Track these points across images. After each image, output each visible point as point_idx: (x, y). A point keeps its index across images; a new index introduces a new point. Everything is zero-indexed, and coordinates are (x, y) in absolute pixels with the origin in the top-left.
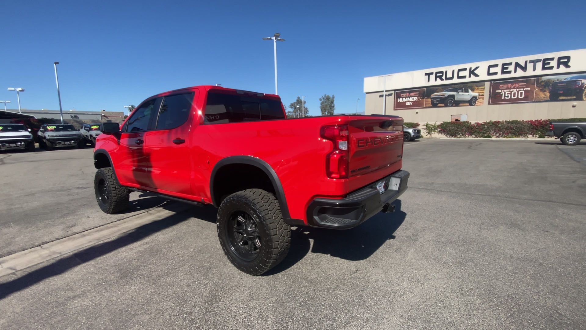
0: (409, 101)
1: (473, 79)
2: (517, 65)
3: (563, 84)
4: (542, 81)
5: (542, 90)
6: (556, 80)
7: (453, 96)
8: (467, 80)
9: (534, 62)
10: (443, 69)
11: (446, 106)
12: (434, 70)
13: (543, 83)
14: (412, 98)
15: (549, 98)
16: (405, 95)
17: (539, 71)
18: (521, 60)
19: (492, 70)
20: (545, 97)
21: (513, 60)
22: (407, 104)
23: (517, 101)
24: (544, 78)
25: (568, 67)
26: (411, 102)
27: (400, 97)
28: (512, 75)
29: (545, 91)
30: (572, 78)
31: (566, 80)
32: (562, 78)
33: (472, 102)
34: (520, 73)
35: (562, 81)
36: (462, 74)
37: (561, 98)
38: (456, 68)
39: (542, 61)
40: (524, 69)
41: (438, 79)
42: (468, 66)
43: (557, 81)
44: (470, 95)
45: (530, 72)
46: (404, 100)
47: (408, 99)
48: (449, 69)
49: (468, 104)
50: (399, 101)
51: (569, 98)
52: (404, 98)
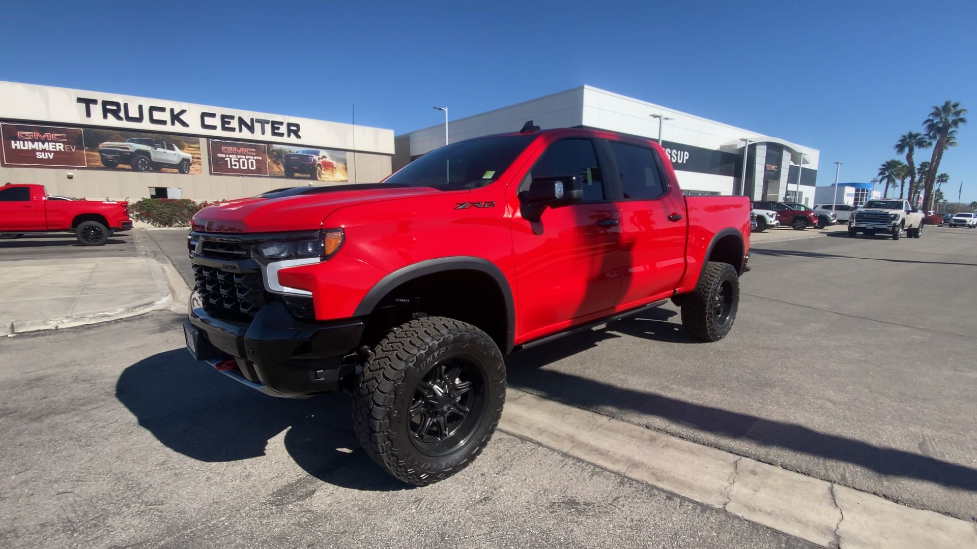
0: (44, 151)
1: (178, 128)
2: (241, 121)
3: (296, 158)
4: (273, 151)
5: (275, 162)
6: (288, 151)
7: (147, 154)
8: (168, 128)
9: (263, 122)
10: (120, 99)
11: (135, 169)
12: (101, 96)
13: (275, 153)
14: (50, 144)
15: (284, 174)
16: (29, 134)
17: (268, 137)
18: (247, 116)
19: (208, 121)
20: (279, 172)
21: (237, 113)
22: (40, 156)
23: (247, 173)
24: (276, 147)
25: (299, 137)
26: (50, 152)
27: (16, 139)
28: (236, 135)
29: (279, 164)
30: (304, 152)
31: (298, 153)
32: (295, 150)
33: (183, 167)
34: (246, 134)
35: (295, 153)
36: (157, 115)
37: (297, 175)
38: (147, 103)
39: (270, 123)
40: (251, 129)
41: (109, 115)
42: (167, 104)
43: (289, 153)
44: (176, 155)
45: (257, 136)
46: (29, 146)
47: (38, 146)
48: (133, 103)
49: (177, 170)
50: (14, 147)
51: (304, 176)
52: (28, 140)
